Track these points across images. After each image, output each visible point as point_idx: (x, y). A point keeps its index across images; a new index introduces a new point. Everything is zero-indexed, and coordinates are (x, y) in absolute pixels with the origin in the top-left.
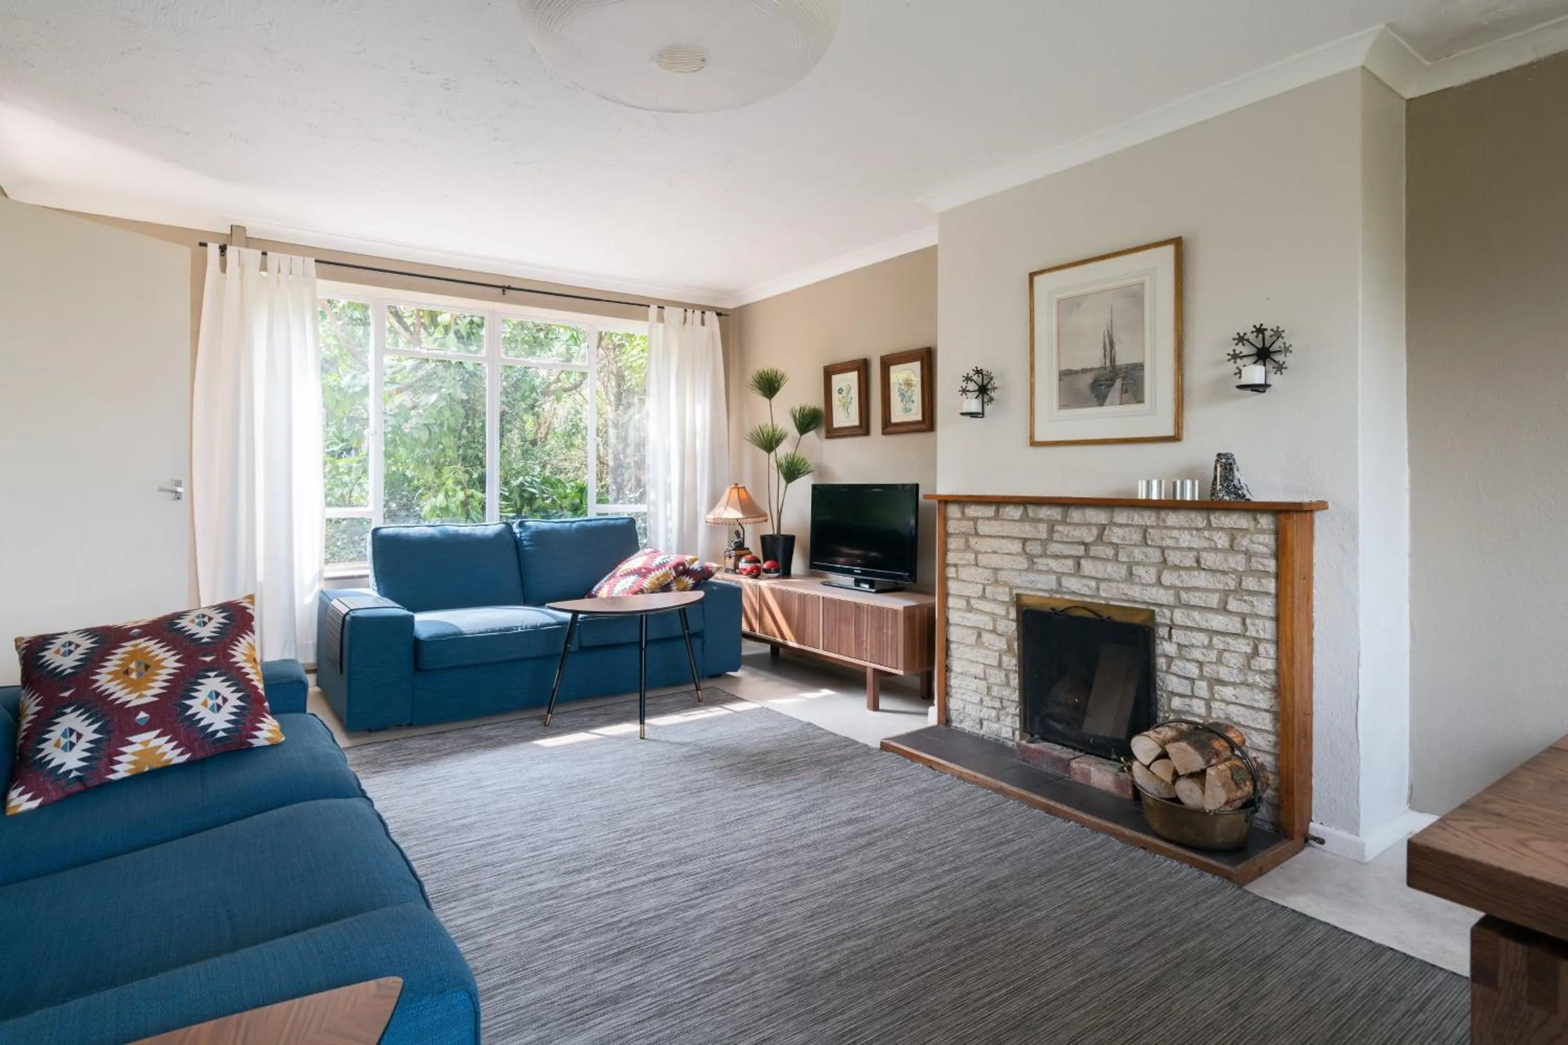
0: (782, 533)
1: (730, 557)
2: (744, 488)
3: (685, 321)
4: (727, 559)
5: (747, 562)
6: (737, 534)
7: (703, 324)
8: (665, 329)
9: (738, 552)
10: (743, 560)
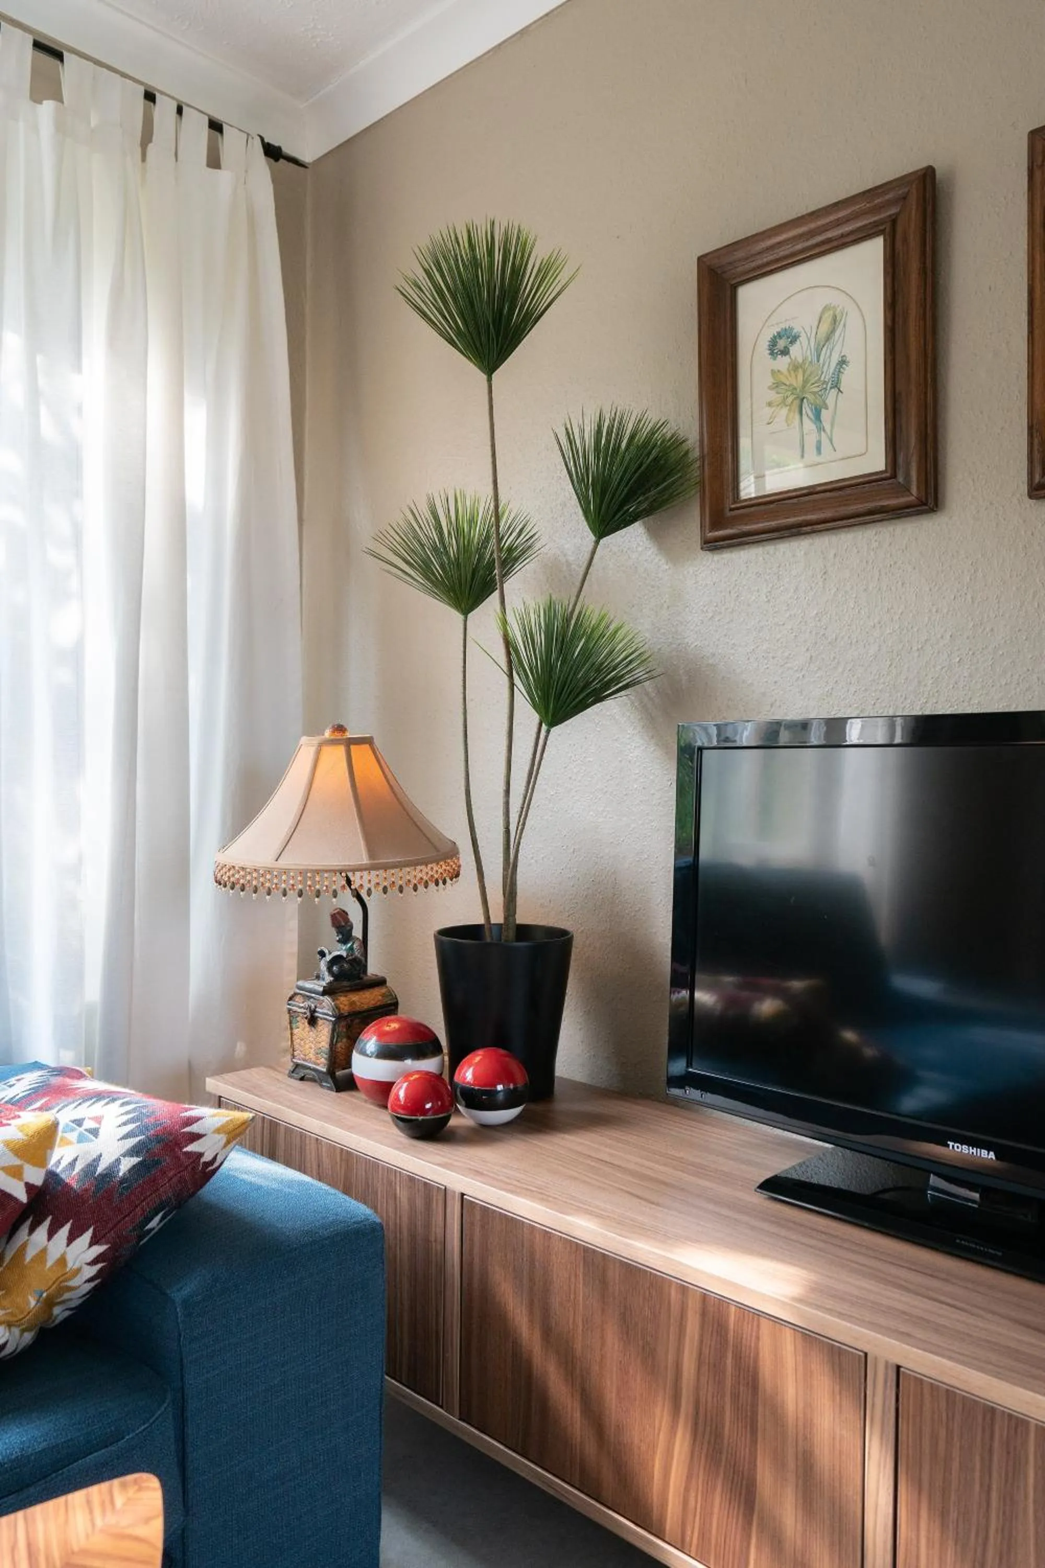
0: (522, 918)
1: (313, 1021)
2: (368, 741)
3: (147, 138)
4: (302, 1028)
5: (386, 1053)
6: (341, 923)
7: (214, 162)
8: (60, 127)
9: (346, 1001)
10: (371, 1043)
